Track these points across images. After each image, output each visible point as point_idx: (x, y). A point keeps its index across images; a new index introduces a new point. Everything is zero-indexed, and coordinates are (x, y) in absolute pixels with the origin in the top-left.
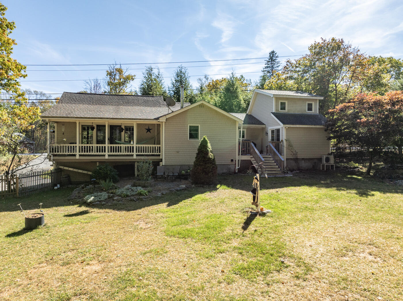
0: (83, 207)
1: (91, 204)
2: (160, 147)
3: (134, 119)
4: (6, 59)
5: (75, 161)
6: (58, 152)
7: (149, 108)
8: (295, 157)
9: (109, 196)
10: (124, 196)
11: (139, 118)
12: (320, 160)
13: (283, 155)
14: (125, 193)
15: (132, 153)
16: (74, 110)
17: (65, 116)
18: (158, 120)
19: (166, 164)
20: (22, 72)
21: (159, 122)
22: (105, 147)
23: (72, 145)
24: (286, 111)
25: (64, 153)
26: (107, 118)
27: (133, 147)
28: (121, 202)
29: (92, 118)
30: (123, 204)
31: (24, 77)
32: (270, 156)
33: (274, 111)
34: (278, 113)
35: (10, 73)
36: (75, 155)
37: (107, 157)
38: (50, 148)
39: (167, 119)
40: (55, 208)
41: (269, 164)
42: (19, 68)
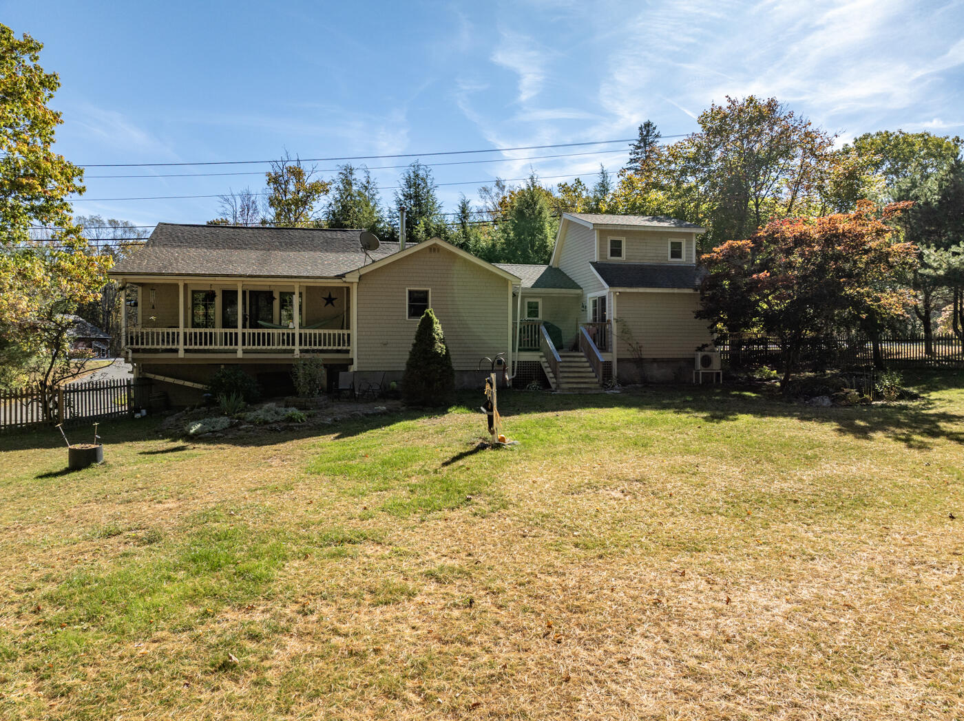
0: (181, 441)
1: (196, 438)
2: (349, 335)
3: (296, 277)
4: (41, 154)
5: (177, 363)
6: (142, 344)
7: (334, 254)
8: (637, 356)
9: (231, 422)
10: (260, 423)
11: (305, 274)
12: (691, 361)
13: (611, 352)
14: (262, 416)
15: (290, 347)
16: (176, 259)
17: (155, 271)
18: (344, 279)
19: (360, 369)
20: (76, 181)
21: (345, 282)
22: (236, 334)
23: (170, 330)
24: (623, 259)
25: (155, 346)
26: (241, 276)
27: (293, 334)
28: (251, 433)
29: (210, 275)
30: (256, 437)
31: (80, 192)
32: (582, 354)
33: (596, 259)
34: (605, 264)
35: (52, 184)
36: (176, 351)
37: (240, 355)
38: (127, 337)
39: (360, 276)
40: (127, 444)
41: (576, 370)
42: (70, 173)
